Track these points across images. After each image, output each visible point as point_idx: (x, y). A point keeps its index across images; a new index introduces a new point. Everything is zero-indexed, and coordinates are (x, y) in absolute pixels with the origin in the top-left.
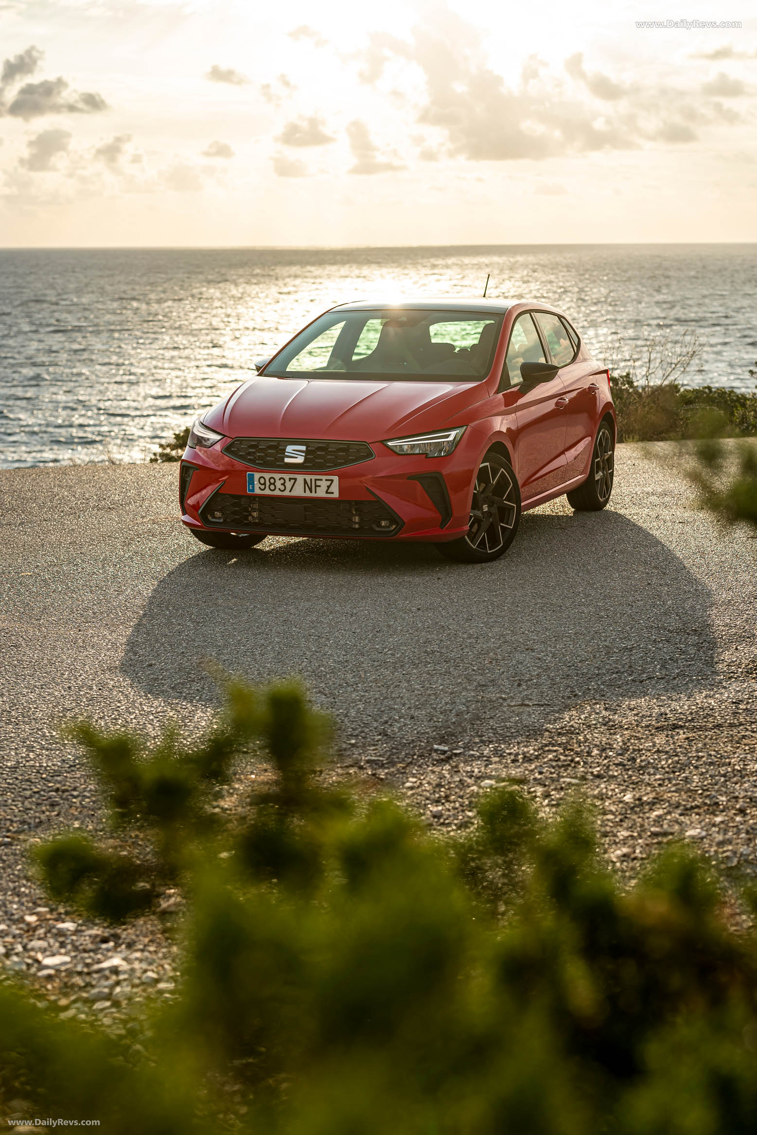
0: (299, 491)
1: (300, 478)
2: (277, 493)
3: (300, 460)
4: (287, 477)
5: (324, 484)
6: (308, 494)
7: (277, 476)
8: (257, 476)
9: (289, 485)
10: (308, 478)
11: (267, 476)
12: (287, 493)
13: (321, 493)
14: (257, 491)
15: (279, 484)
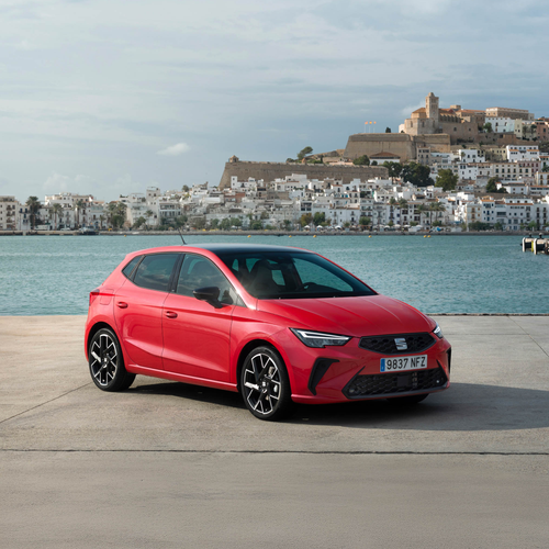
0: (409, 367)
1: (409, 358)
2: (398, 369)
3: (405, 347)
4: (403, 358)
5: (420, 360)
6: (413, 368)
7: (398, 359)
8: (386, 360)
9: (404, 363)
10: (413, 357)
11: (392, 359)
12: (402, 369)
13: (419, 367)
14: (387, 370)
15: (398, 364)
